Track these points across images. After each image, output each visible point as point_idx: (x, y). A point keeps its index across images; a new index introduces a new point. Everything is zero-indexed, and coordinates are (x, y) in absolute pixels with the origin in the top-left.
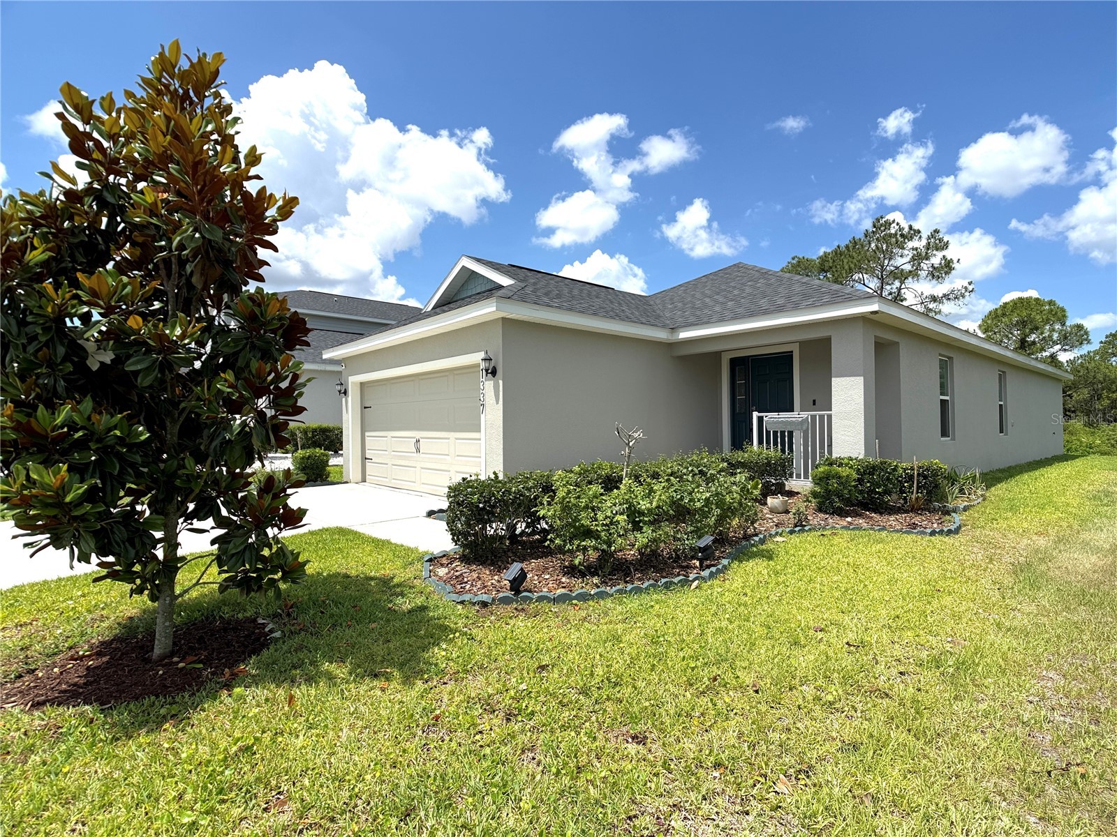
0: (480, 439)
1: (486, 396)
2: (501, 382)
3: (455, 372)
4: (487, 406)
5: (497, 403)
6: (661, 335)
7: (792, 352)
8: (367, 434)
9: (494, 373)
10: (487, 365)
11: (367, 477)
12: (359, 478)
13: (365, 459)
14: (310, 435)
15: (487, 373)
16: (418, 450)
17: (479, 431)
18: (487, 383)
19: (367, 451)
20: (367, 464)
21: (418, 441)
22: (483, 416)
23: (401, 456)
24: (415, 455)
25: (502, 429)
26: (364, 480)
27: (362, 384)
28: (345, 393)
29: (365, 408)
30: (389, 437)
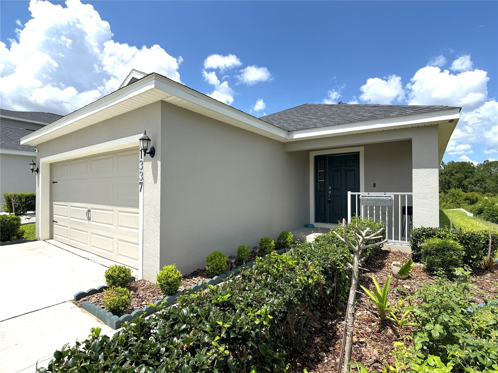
0: (138, 213)
1: (145, 175)
2: (159, 163)
3: (119, 154)
4: (145, 184)
5: (155, 182)
6: (281, 135)
7: (359, 152)
8: (54, 203)
9: (152, 153)
10: (145, 145)
11: (54, 235)
12: (47, 235)
13: (52, 221)
14: (23, 200)
15: (145, 153)
16: (89, 219)
17: (138, 207)
18: (145, 164)
19: (55, 216)
20: (55, 226)
21: (89, 211)
22: (141, 194)
23: (77, 222)
24: (87, 222)
25: (159, 207)
26: (52, 238)
27: (51, 165)
28: (37, 171)
29: (54, 182)
30: (69, 206)
